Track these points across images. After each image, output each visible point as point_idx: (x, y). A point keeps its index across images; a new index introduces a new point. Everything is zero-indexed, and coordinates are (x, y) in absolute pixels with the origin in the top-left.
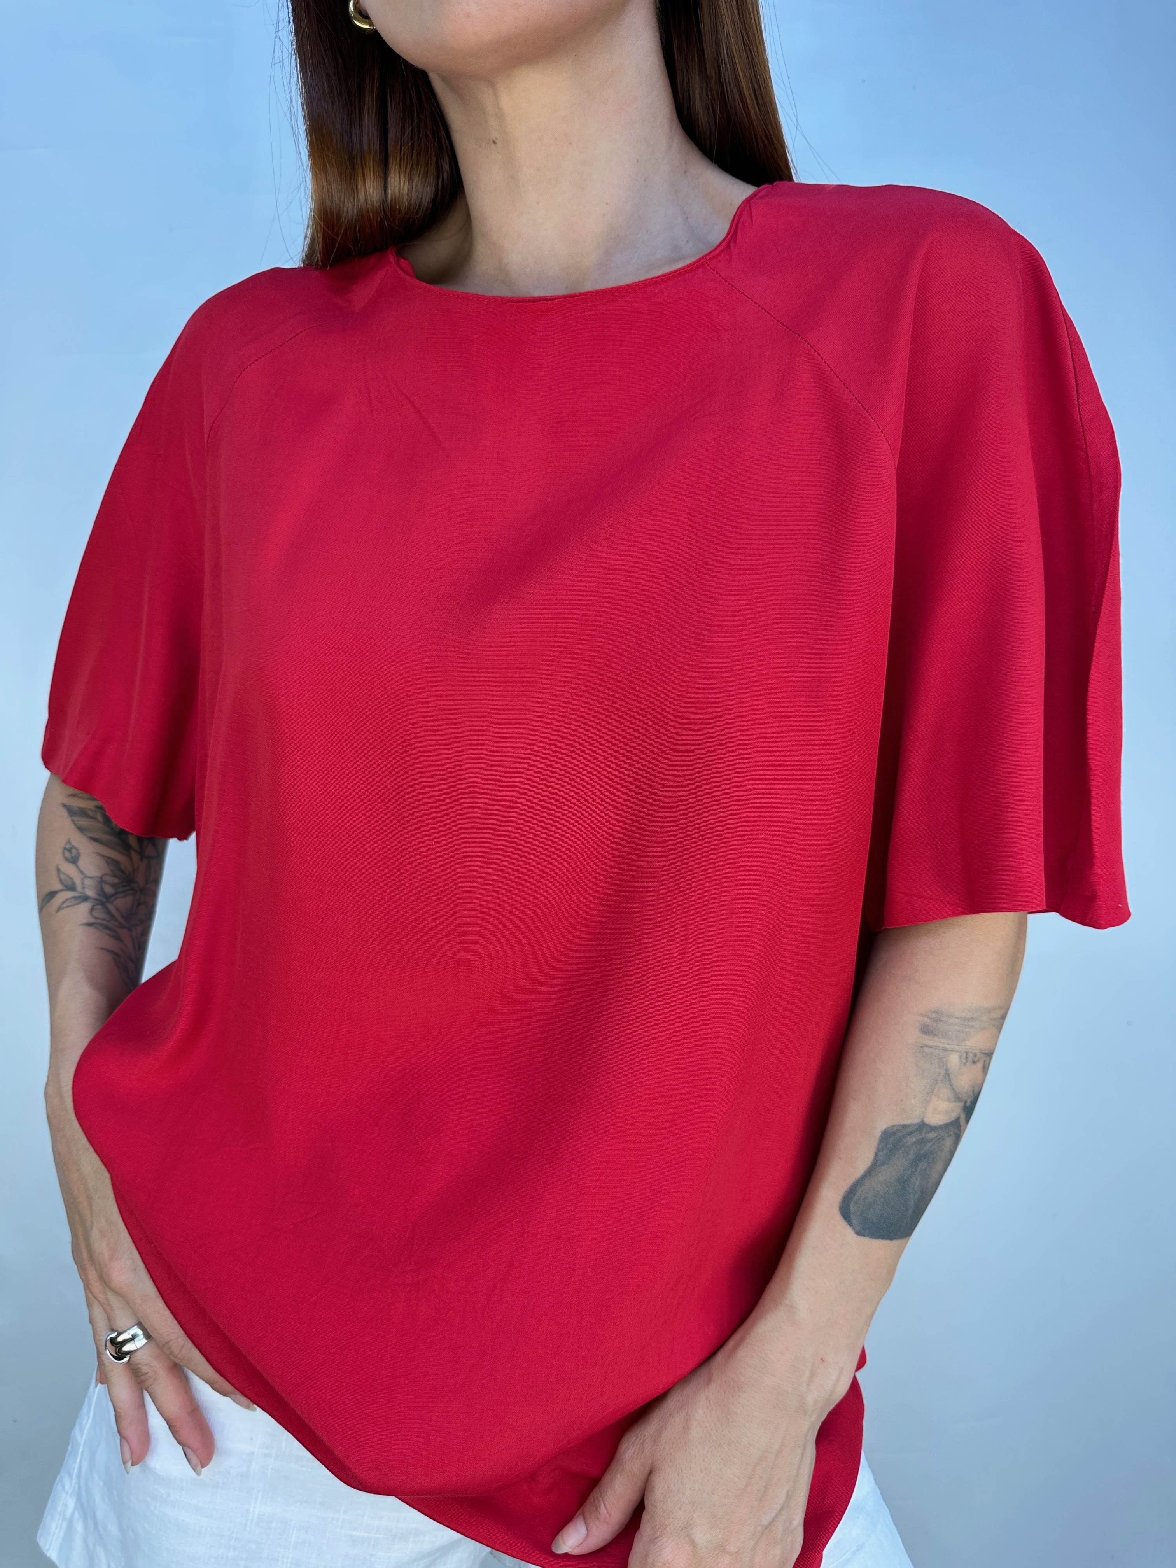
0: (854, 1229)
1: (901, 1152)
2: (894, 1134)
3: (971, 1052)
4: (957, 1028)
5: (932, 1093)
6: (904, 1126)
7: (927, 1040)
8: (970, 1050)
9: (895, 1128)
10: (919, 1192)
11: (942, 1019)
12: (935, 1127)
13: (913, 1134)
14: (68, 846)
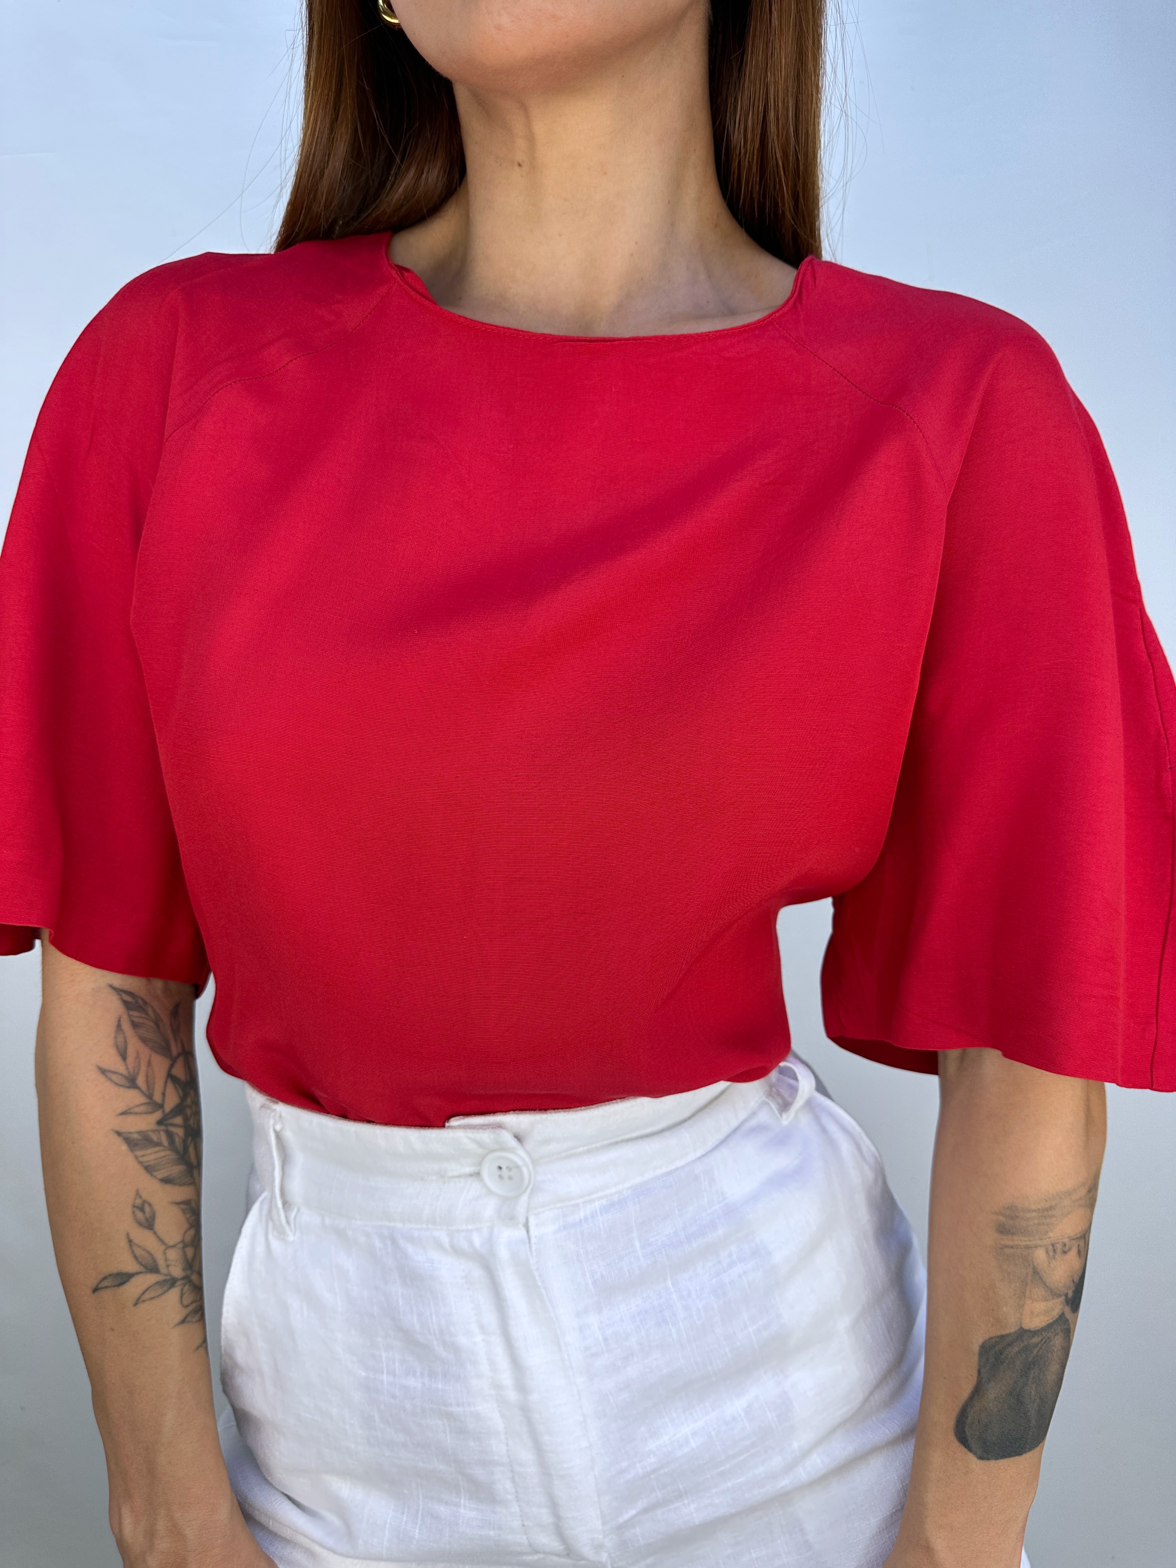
0: (975, 1454)
1: (1005, 1364)
2: (993, 1346)
3: (1058, 1243)
4: (1036, 1221)
5: (1025, 1296)
6: (1002, 1337)
7: (1007, 1241)
8: (1056, 1242)
10: (1038, 1400)
11: (1017, 1215)
12: (1038, 1331)
13: (1014, 1344)
14: (138, 1202)
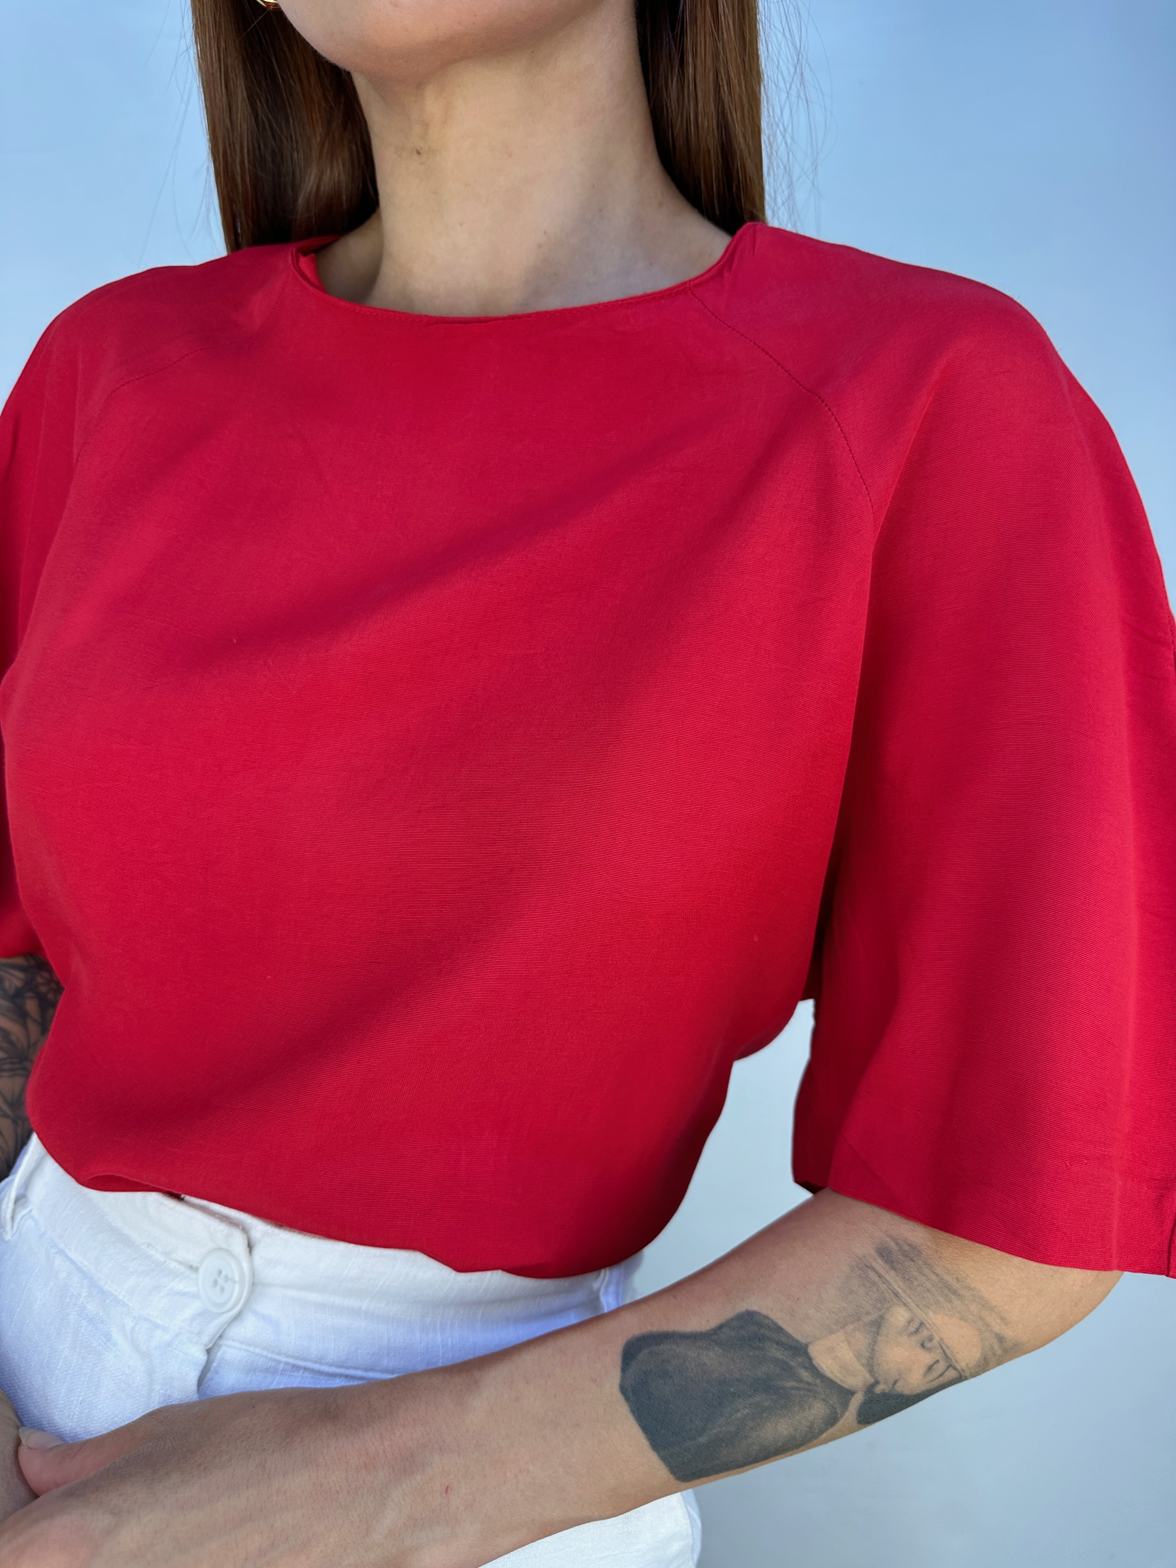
3: (927, 1330)
4: (928, 1285)
8: (926, 1327)
9: (766, 1321)
11: (915, 1259)
